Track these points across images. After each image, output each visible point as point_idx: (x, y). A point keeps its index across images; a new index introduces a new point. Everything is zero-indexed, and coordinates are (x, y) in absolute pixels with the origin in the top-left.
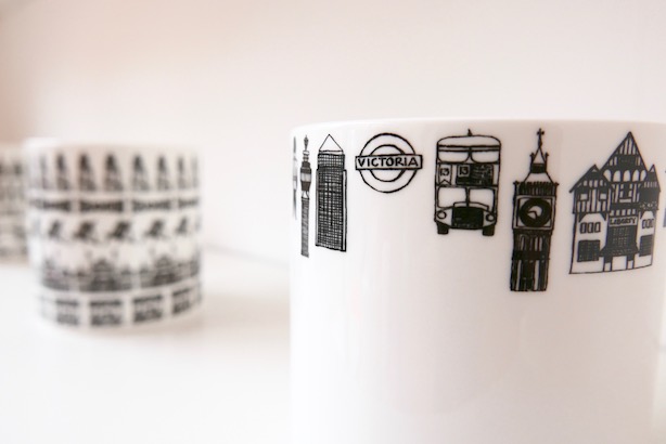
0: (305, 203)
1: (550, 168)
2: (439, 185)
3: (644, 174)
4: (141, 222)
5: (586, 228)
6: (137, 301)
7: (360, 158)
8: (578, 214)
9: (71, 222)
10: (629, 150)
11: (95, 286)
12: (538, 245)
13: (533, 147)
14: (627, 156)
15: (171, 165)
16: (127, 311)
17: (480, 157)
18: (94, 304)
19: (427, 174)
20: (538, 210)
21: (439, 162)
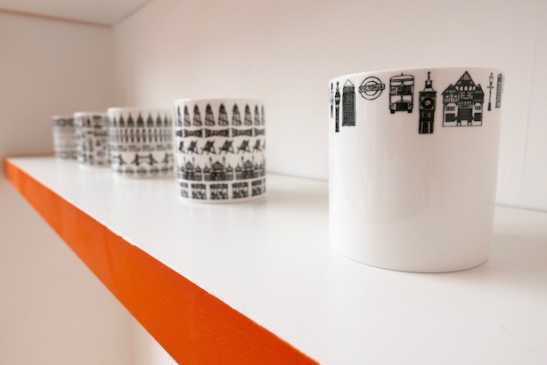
0: (337, 110)
1: (433, 86)
2: (391, 95)
3: (474, 88)
4: (237, 142)
5: (449, 109)
6: (234, 186)
7: (361, 87)
8: (445, 103)
9: (202, 142)
10: (466, 78)
11: (213, 177)
12: (429, 115)
13: (427, 79)
14: (466, 80)
15: (252, 110)
16: (230, 191)
17: (407, 83)
18: (212, 187)
19: (387, 91)
20: (429, 102)
21: (391, 86)
